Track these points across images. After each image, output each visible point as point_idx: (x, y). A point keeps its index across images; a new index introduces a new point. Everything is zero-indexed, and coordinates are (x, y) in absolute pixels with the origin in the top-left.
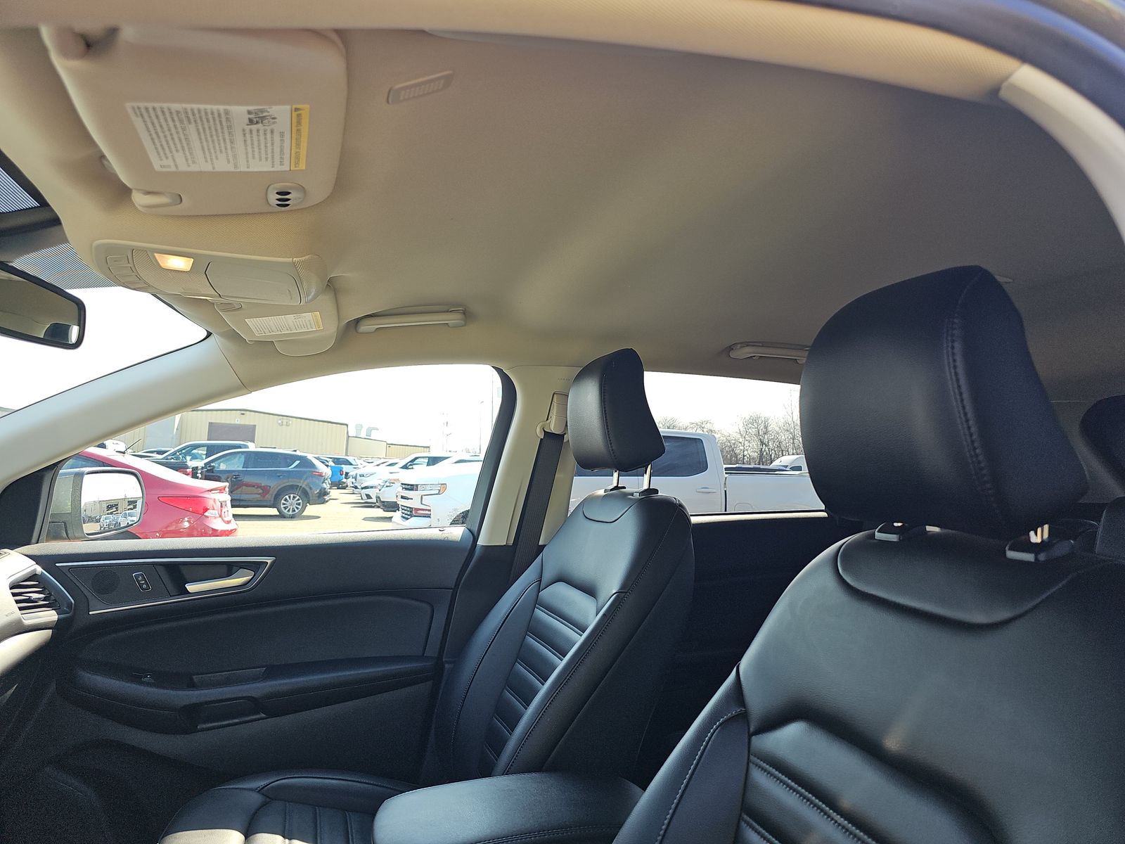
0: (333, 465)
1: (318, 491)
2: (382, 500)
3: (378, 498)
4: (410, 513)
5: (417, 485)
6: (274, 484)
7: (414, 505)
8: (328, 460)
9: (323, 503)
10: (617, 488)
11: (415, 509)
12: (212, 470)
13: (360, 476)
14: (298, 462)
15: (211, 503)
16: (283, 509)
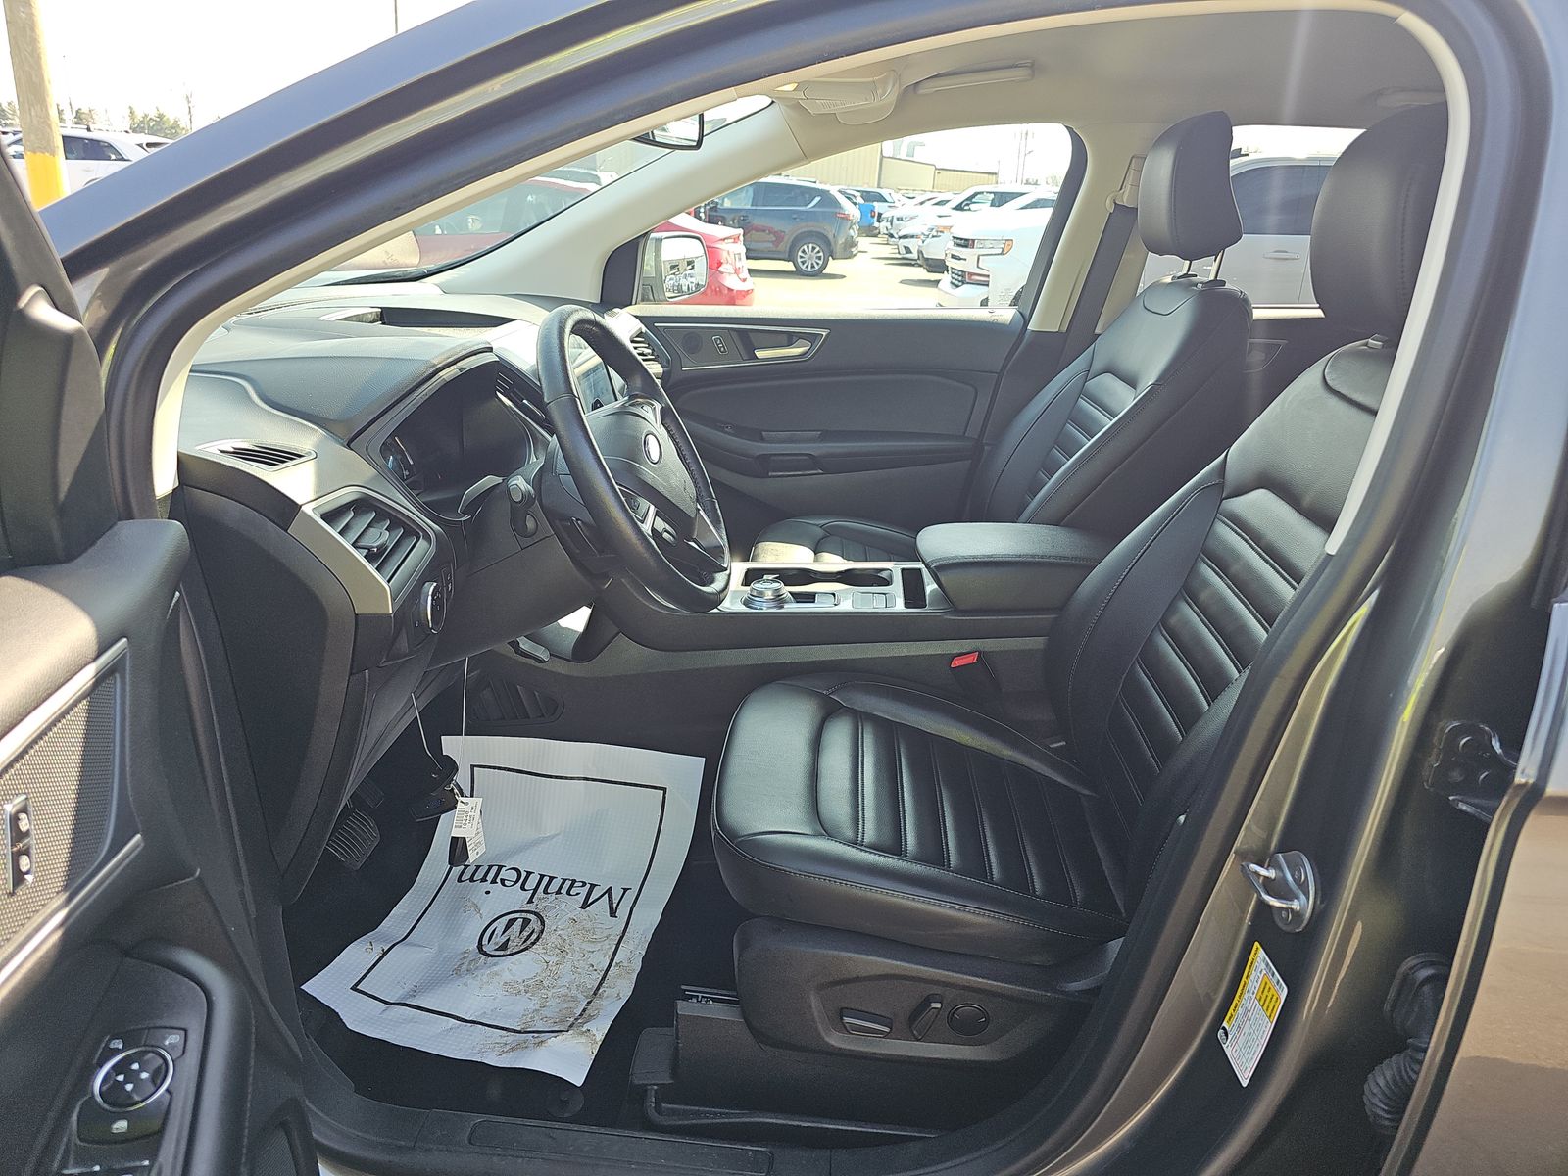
0: (862, 201)
1: (843, 240)
2: (926, 256)
3: (920, 252)
4: (962, 279)
5: (973, 241)
6: (789, 230)
7: (968, 266)
8: (856, 194)
9: (849, 258)
10: (1186, 276)
11: (969, 273)
12: (715, 208)
13: (898, 219)
14: (818, 199)
15: (725, 255)
16: (800, 264)
